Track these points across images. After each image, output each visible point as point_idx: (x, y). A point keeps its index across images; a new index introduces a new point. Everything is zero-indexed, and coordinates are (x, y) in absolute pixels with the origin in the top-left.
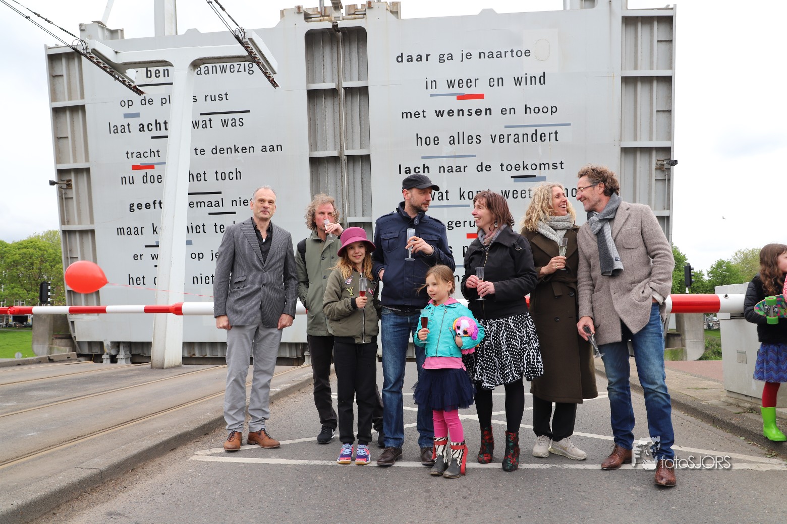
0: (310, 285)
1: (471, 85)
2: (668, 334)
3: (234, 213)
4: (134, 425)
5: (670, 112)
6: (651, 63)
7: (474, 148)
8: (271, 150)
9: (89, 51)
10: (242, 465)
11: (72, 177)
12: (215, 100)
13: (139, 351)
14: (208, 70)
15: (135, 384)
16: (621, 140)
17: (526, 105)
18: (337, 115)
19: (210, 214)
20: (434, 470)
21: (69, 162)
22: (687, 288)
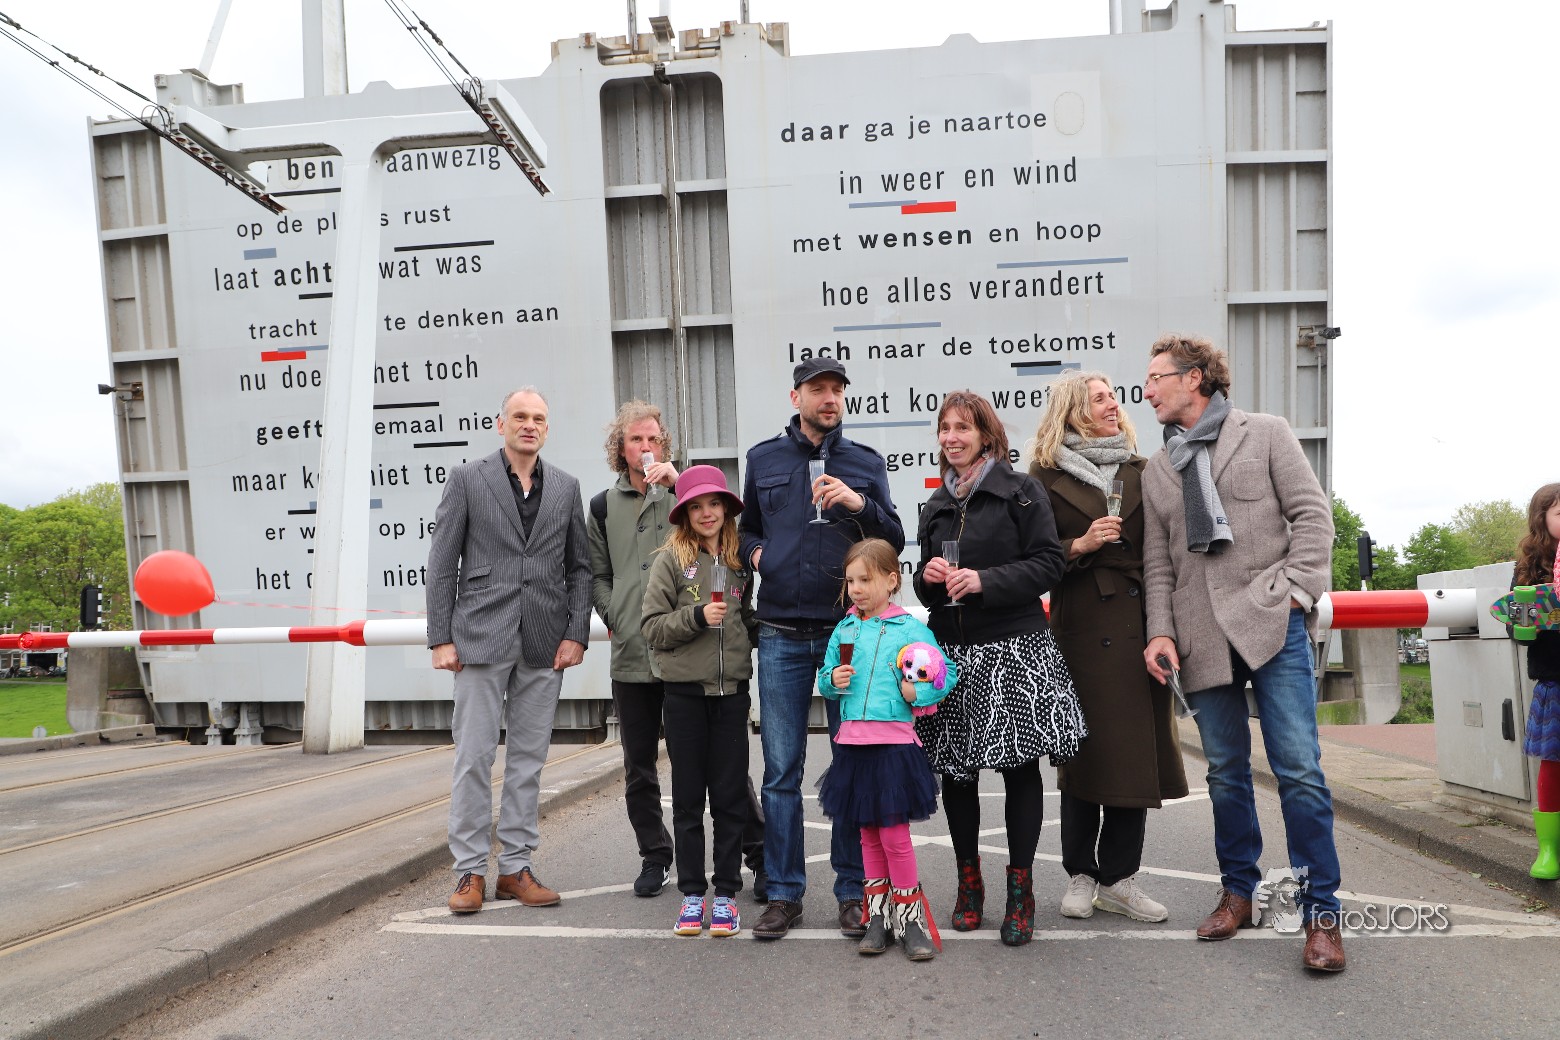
0: (615, 581)
1: (929, 185)
2: (1327, 673)
3: (465, 443)
4: (270, 865)
5: (1323, 232)
6: (1286, 137)
7: (936, 309)
8: (536, 317)
9: (176, 127)
10: (487, 940)
11: (144, 378)
12: (424, 220)
13: (278, 721)
14: (410, 162)
15: (270, 784)
16: (1227, 289)
17: (1038, 223)
18: (665, 247)
19: (416, 446)
20: (866, 945)
21: (137, 348)
22: (1363, 582)
